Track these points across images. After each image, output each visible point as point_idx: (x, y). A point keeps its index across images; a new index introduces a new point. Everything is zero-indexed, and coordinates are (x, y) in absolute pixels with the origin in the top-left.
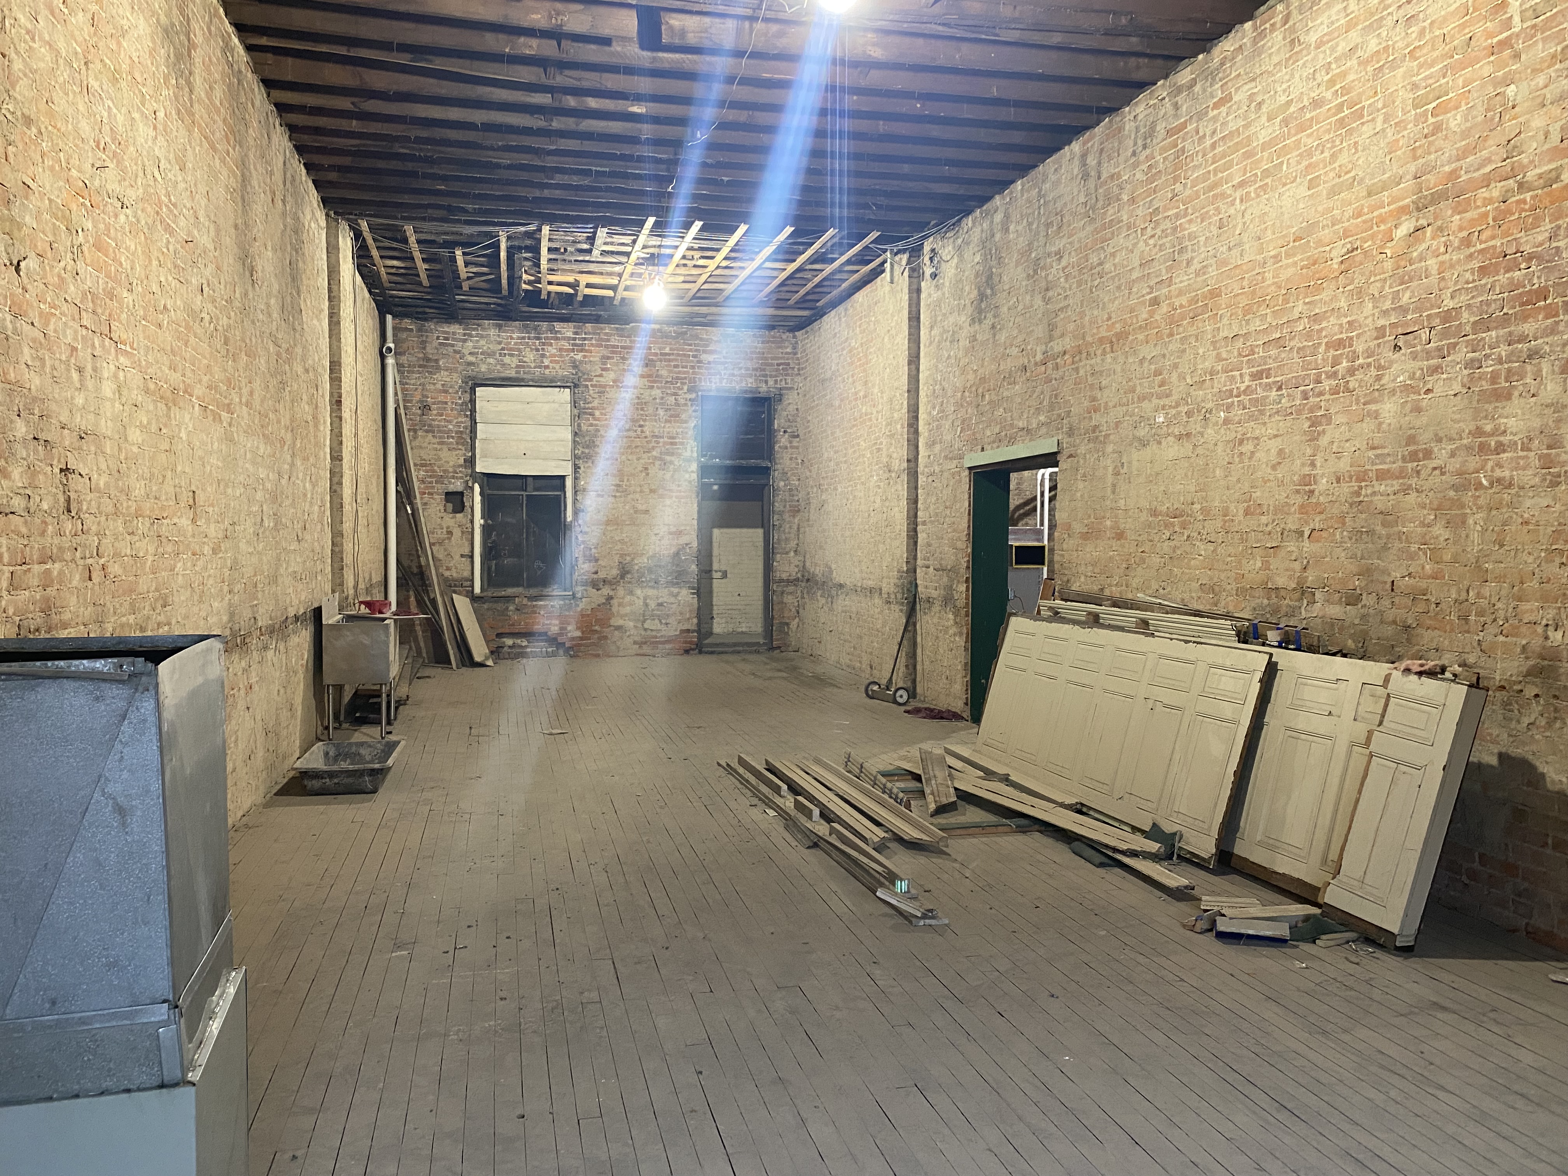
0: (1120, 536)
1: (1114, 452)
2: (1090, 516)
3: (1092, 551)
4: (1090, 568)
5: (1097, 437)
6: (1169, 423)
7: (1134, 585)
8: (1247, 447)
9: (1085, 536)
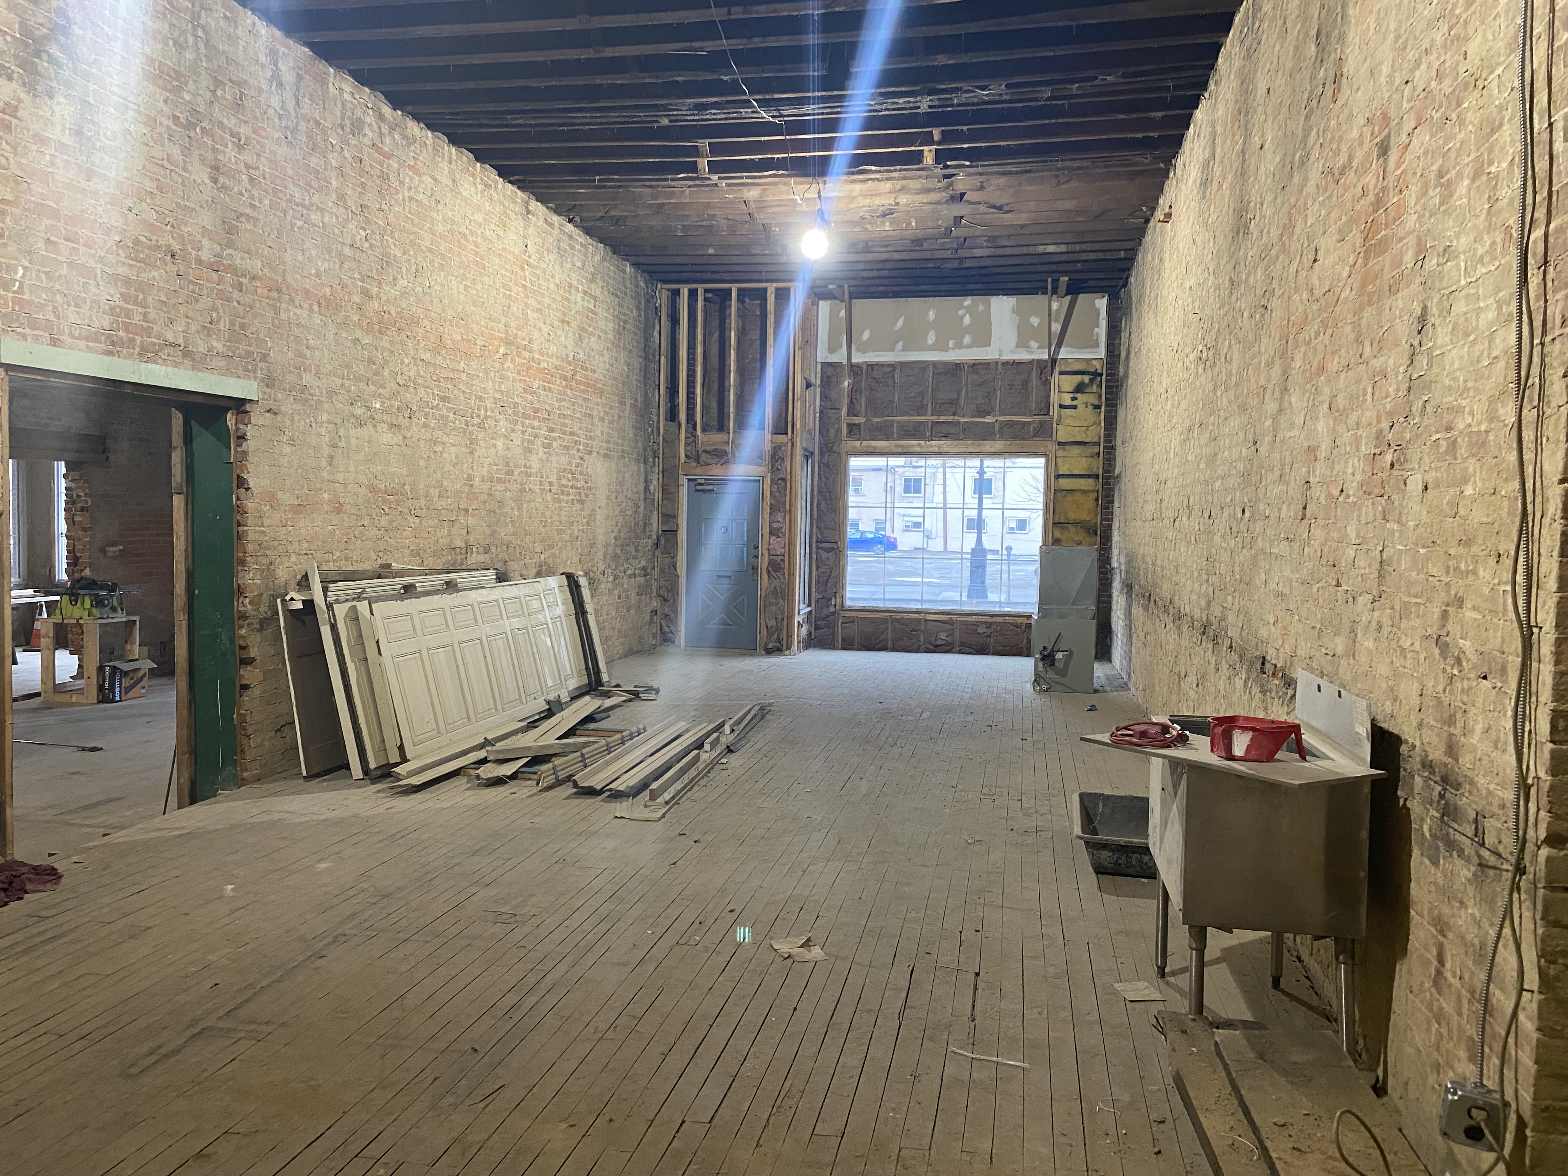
0: (339, 509)
1: (329, 422)
2: (303, 487)
3: (307, 526)
4: (306, 545)
5: (307, 400)
6: (384, 411)
7: (355, 558)
8: (439, 448)
9: (298, 509)
